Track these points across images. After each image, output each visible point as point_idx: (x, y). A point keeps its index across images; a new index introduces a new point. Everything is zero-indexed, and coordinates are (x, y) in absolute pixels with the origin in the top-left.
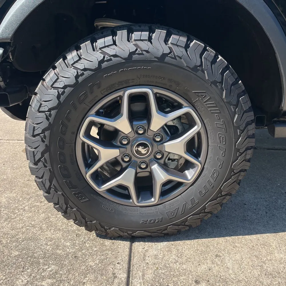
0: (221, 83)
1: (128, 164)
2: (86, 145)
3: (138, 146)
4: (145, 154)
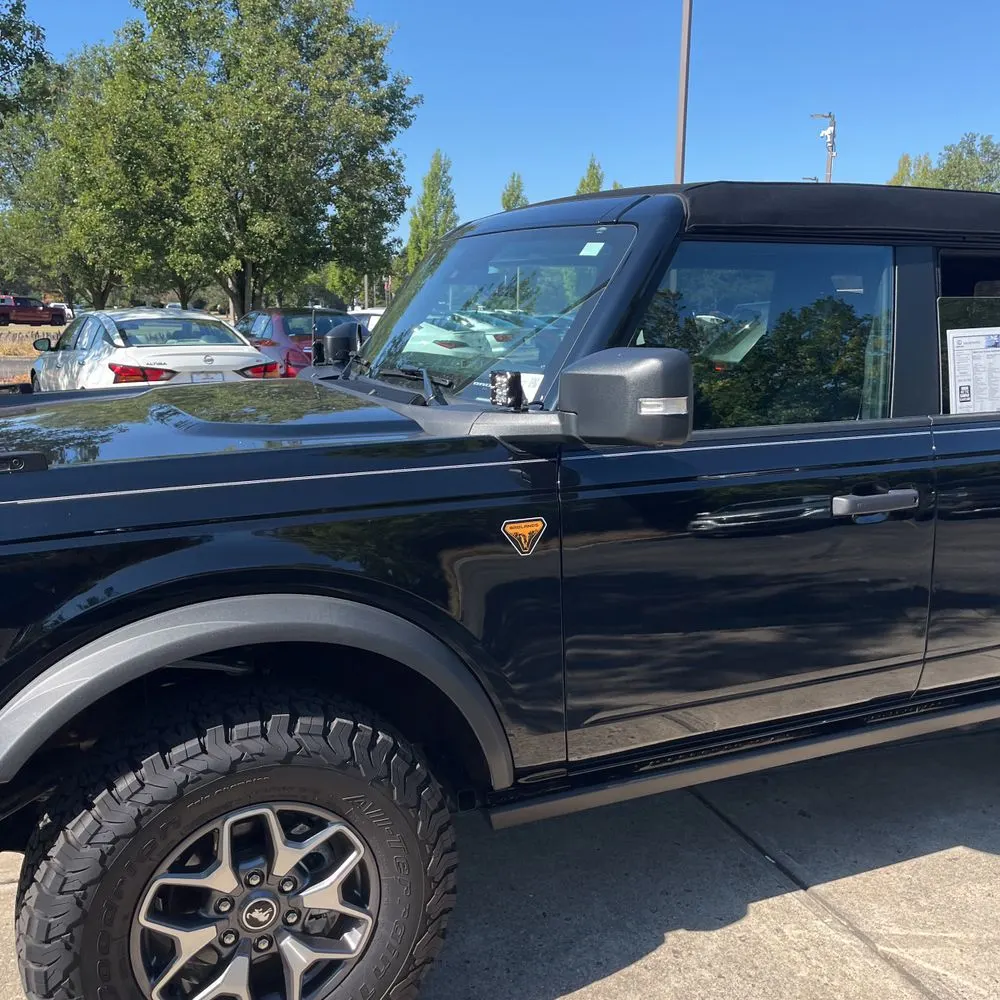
0: (388, 777)
1: (230, 949)
2: (146, 931)
3: (251, 910)
4: (266, 922)
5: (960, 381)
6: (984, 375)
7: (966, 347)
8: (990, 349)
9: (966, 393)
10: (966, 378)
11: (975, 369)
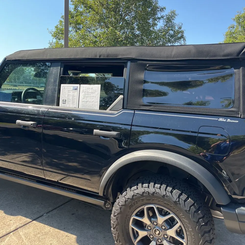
5: (63, 98)
6: (71, 97)
7: (66, 89)
8: (74, 90)
9: (65, 102)
10: (65, 97)
11: (68, 95)
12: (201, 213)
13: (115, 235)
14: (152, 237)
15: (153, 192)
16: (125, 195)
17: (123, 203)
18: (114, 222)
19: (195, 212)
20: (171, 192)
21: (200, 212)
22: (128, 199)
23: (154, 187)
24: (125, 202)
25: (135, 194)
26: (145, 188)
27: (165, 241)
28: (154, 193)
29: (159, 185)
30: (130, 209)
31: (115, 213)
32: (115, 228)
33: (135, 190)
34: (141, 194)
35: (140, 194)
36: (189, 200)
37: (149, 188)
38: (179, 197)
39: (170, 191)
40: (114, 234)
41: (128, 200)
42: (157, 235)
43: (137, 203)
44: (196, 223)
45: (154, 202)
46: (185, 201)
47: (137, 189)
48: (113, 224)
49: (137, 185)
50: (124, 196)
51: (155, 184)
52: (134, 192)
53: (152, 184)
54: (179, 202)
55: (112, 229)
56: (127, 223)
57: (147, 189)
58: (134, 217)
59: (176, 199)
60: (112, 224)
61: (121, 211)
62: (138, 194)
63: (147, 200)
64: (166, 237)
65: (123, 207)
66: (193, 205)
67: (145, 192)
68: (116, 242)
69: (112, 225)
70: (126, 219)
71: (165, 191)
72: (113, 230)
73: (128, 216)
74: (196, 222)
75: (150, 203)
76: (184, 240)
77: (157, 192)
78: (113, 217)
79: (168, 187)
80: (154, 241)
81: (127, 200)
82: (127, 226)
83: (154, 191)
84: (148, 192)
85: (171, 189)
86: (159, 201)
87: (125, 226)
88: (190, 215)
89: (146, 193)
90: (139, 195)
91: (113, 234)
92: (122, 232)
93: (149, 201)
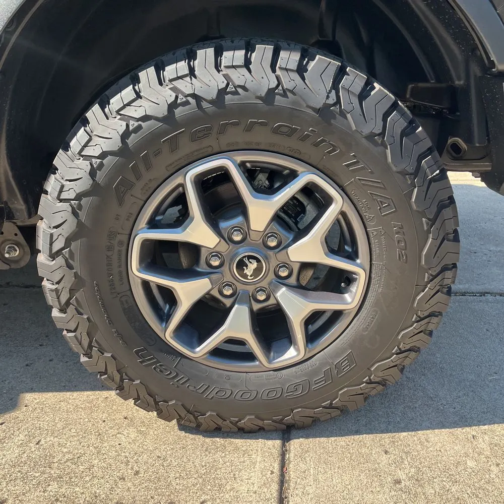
12: (425, 135)
13: (75, 331)
14: (228, 292)
15: (219, 91)
16: (86, 145)
17: (85, 184)
18: (58, 283)
19: (404, 134)
20: (301, 70)
21: (420, 129)
22: (103, 155)
23: (217, 67)
24: (92, 173)
25: (133, 124)
26: (175, 83)
27: (284, 289)
28: (222, 92)
29: (240, 54)
30: (121, 202)
31: (51, 244)
32: (68, 303)
33: (129, 104)
34: (161, 116)
35: (157, 119)
36: (376, 90)
37: (195, 77)
38: (335, 86)
39: (293, 65)
40: (69, 331)
41: (104, 161)
42: (250, 279)
43: (148, 167)
44: (412, 177)
45: (225, 141)
46: (363, 95)
47: (138, 96)
48: (56, 290)
49: (136, 80)
50: (80, 153)
51: (218, 54)
52: (124, 118)
53: (205, 55)
54: (341, 106)
55: (55, 313)
56: (120, 266)
57: (185, 86)
58: (144, 234)
59: (328, 97)
60: (52, 290)
61: (80, 224)
62: (146, 118)
63: (194, 138)
64: (284, 273)
65: (84, 201)
66: (394, 106)
67: (179, 101)
68: (83, 359)
69: (50, 299)
70: (109, 253)
71: (274, 71)
72: (64, 315)
73: (119, 237)
74: (411, 174)
75: (210, 151)
76: (358, 261)
77: (237, 83)
78: (48, 262)
79: (282, 52)
80: (241, 303)
81: (101, 166)
82: (121, 279)
83: (224, 85)
84: (194, 96)
85: (295, 57)
86: (249, 128)
87: (112, 284)
88: (388, 151)
89: (187, 103)
90: (152, 121)
91: (65, 332)
92: (106, 311)
93: (206, 142)
